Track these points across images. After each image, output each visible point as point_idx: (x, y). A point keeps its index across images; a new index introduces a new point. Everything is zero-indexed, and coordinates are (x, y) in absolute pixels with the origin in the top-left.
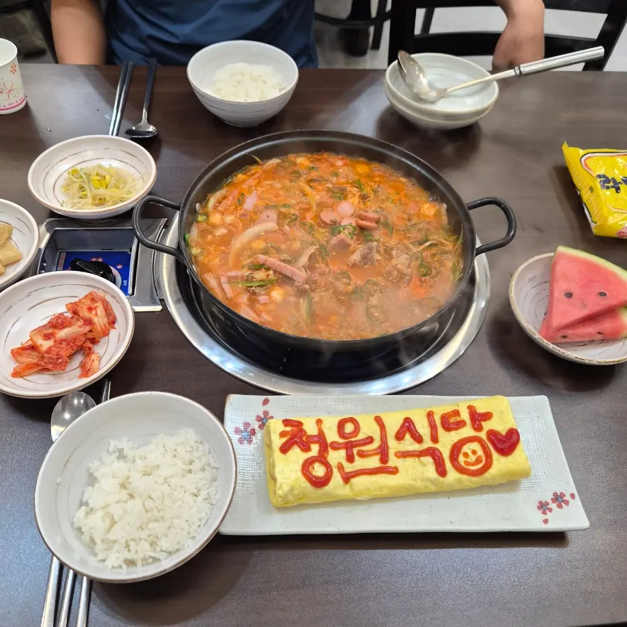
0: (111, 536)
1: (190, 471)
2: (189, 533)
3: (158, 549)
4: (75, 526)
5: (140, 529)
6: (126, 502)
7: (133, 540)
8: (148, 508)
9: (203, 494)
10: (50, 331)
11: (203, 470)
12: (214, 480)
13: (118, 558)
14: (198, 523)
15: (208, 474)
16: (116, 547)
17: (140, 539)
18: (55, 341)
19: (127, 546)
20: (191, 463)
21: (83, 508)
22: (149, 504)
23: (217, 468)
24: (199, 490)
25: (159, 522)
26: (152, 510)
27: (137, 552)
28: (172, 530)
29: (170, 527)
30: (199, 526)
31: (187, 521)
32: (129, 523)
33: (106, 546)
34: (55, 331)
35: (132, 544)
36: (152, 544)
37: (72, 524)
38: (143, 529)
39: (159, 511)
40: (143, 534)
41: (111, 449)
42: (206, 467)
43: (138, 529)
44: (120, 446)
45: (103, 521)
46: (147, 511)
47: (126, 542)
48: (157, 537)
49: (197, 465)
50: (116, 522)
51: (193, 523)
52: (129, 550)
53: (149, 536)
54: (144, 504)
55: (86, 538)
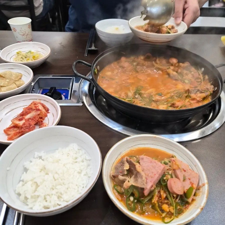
0: (37, 193)
1: (76, 162)
2: (78, 191)
3: (62, 200)
4: (17, 192)
5: (52, 190)
6: (44, 176)
7: (48, 195)
8: (56, 178)
9: (84, 173)
10: (21, 117)
11: (83, 161)
12: (89, 165)
13: (40, 205)
14: (82, 186)
15: (85, 163)
16: (39, 199)
17: (52, 194)
18: (26, 120)
19: (45, 198)
20: (76, 158)
21: (21, 183)
22: (56, 176)
23: (89, 160)
24: (81, 171)
25: (62, 186)
26: (58, 179)
27: (50, 202)
28: (69, 189)
29: (68, 189)
30: (83, 187)
31: (77, 185)
32: (46, 186)
33: (33, 200)
34: (23, 117)
35: (48, 197)
36: (59, 197)
37: (15, 191)
38: (53, 189)
39: (62, 180)
40: (54, 192)
41: (36, 156)
42: (84, 160)
43: (51, 189)
44: (40, 155)
45: (32, 186)
46: (55, 180)
47: (45, 196)
48: (61, 194)
49: (79, 159)
50: (39, 186)
51: (80, 186)
52: (46, 201)
53: (57, 193)
54: (54, 177)
55: (22, 197)
